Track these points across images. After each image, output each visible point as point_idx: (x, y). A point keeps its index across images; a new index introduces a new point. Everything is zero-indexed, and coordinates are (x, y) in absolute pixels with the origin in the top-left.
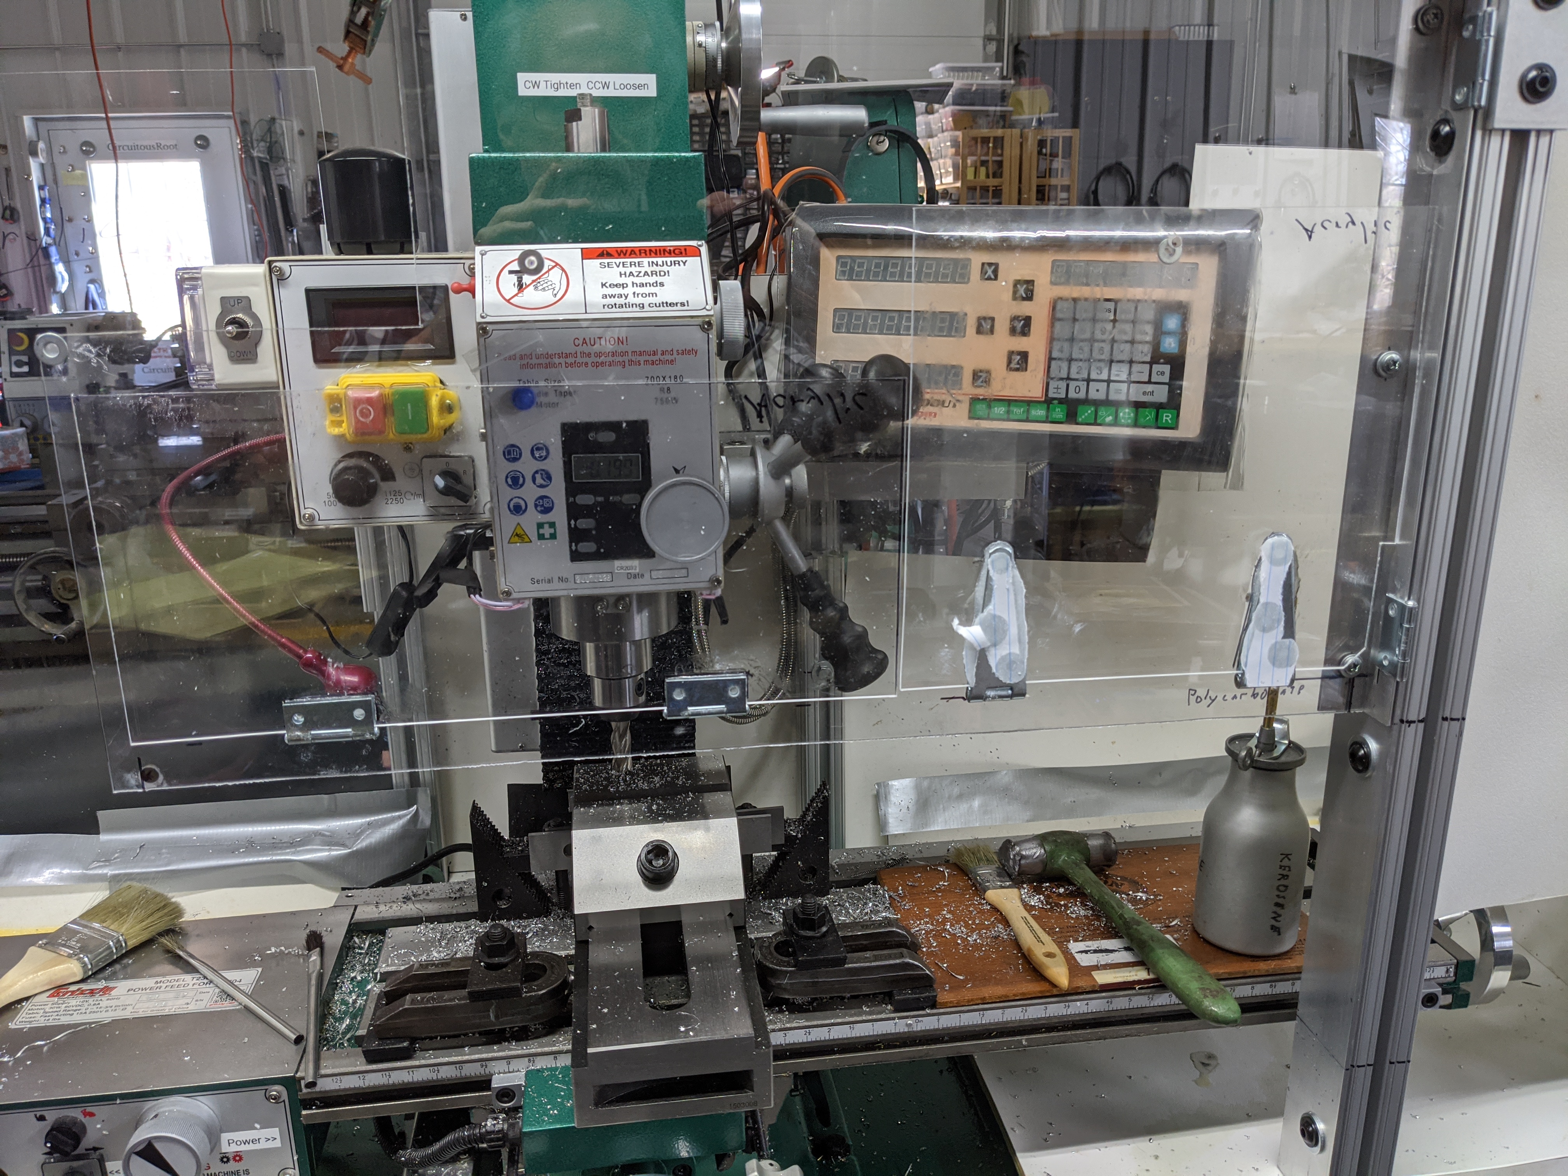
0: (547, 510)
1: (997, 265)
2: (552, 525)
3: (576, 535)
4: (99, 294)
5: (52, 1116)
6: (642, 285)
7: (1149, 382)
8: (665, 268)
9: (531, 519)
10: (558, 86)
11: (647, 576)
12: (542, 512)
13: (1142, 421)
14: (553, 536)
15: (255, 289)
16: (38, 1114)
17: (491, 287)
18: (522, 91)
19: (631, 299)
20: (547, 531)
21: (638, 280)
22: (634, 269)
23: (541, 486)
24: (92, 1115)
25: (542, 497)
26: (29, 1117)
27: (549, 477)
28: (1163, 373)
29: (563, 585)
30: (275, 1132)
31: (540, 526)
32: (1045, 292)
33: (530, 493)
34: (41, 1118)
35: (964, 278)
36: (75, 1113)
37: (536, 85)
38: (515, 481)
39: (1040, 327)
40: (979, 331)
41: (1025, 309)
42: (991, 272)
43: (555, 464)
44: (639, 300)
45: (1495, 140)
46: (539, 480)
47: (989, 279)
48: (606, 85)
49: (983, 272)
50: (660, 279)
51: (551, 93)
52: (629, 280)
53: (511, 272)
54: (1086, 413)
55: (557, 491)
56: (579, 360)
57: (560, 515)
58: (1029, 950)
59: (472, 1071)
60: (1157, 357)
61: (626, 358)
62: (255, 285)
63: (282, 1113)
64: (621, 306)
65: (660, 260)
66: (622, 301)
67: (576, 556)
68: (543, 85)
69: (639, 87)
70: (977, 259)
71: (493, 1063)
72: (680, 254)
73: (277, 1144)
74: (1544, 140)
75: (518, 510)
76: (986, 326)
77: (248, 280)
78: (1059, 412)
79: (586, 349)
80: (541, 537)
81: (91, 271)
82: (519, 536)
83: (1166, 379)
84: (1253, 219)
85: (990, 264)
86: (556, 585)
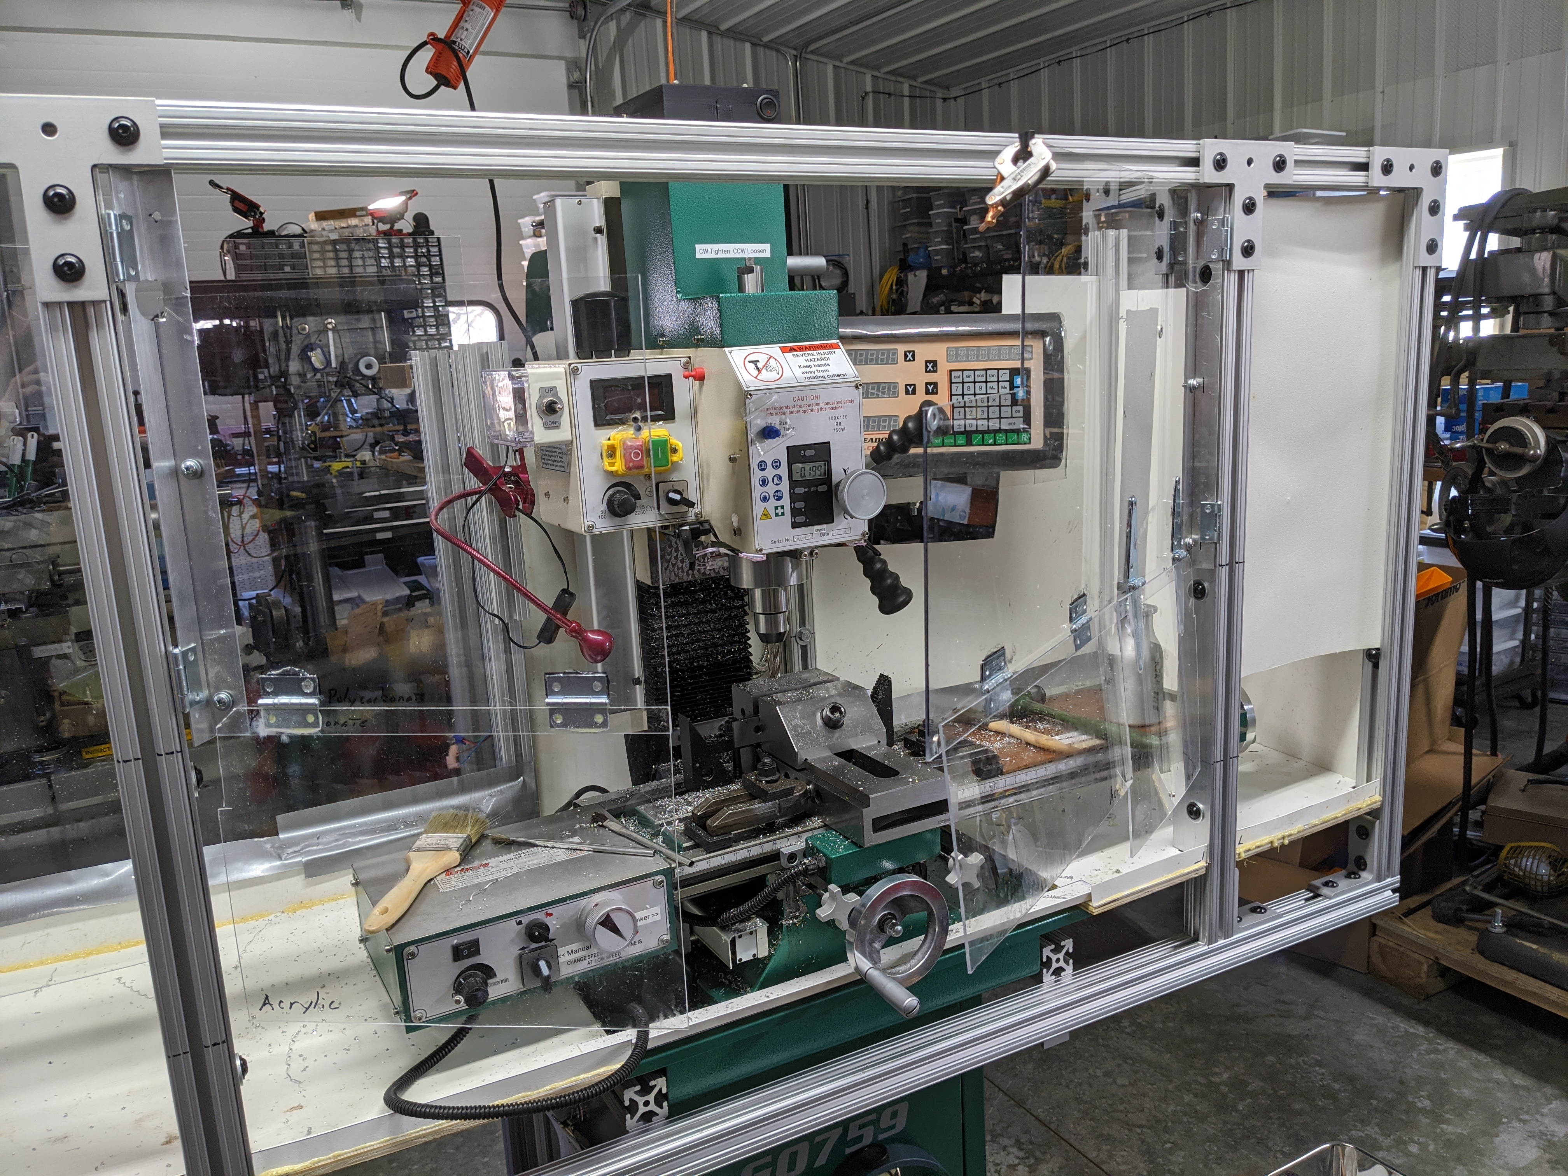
0: (780, 499)
1: (914, 352)
2: (782, 507)
3: (794, 512)
5: (526, 920)
6: (819, 366)
7: (1012, 417)
8: (826, 356)
9: (773, 503)
10: (717, 252)
11: (830, 534)
12: (777, 500)
13: (1010, 441)
14: (783, 514)
15: (559, 381)
16: (518, 920)
17: (743, 371)
18: (698, 256)
19: (817, 374)
20: (780, 511)
21: (817, 363)
22: (812, 357)
23: (777, 484)
24: (550, 915)
25: (777, 491)
26: (512, 923)
27: (780, 478)
28: (1019, 411)
29: (788, 543)
30: (657, 909)
31: (776, 508)
32: (944, 366)
33: (771, 489)
34: (520, 923)
35: (895, 361)
36: (539, 916)
37: (706, 251)
38: (764, 483)
39: (943, 388)
40: (907, 392)
41: (932, 377)
42: (910, 356)
43: (783, 471)
44: (821, 374)
46: (776, 481)
47: (910, 360)
48: (743, 251)
49: (906, 356)
50: (827, 362)
51: (714, 256)
52: (811, 363)
53: (750, 362)
54: (977, 438)
55: (785, 487)
56: (796, 409)
57: (786, 501)
58: (1036, 741)
59: (768, 848)
60: (1014, 402)
61: (819, 407)
62: (560, 379)
64: (814, 378)
65: (822, 352)
66: (812, 375)
67: (795, 525)
68: (709, 251)
69: (761, 251)
70: (901, 348)
71: (780, 841)
72: (830, 348)
73: (658, 918)
75: (765, 499)
76: (911, 389)
77: (555, 376)
78: (961, 439)
79: (799, 403)
80: (777, 515)
82: (766, 515)
83: (1021, 414)
84: (1057, 318)
85: (910, 352)
86: (784, 543)
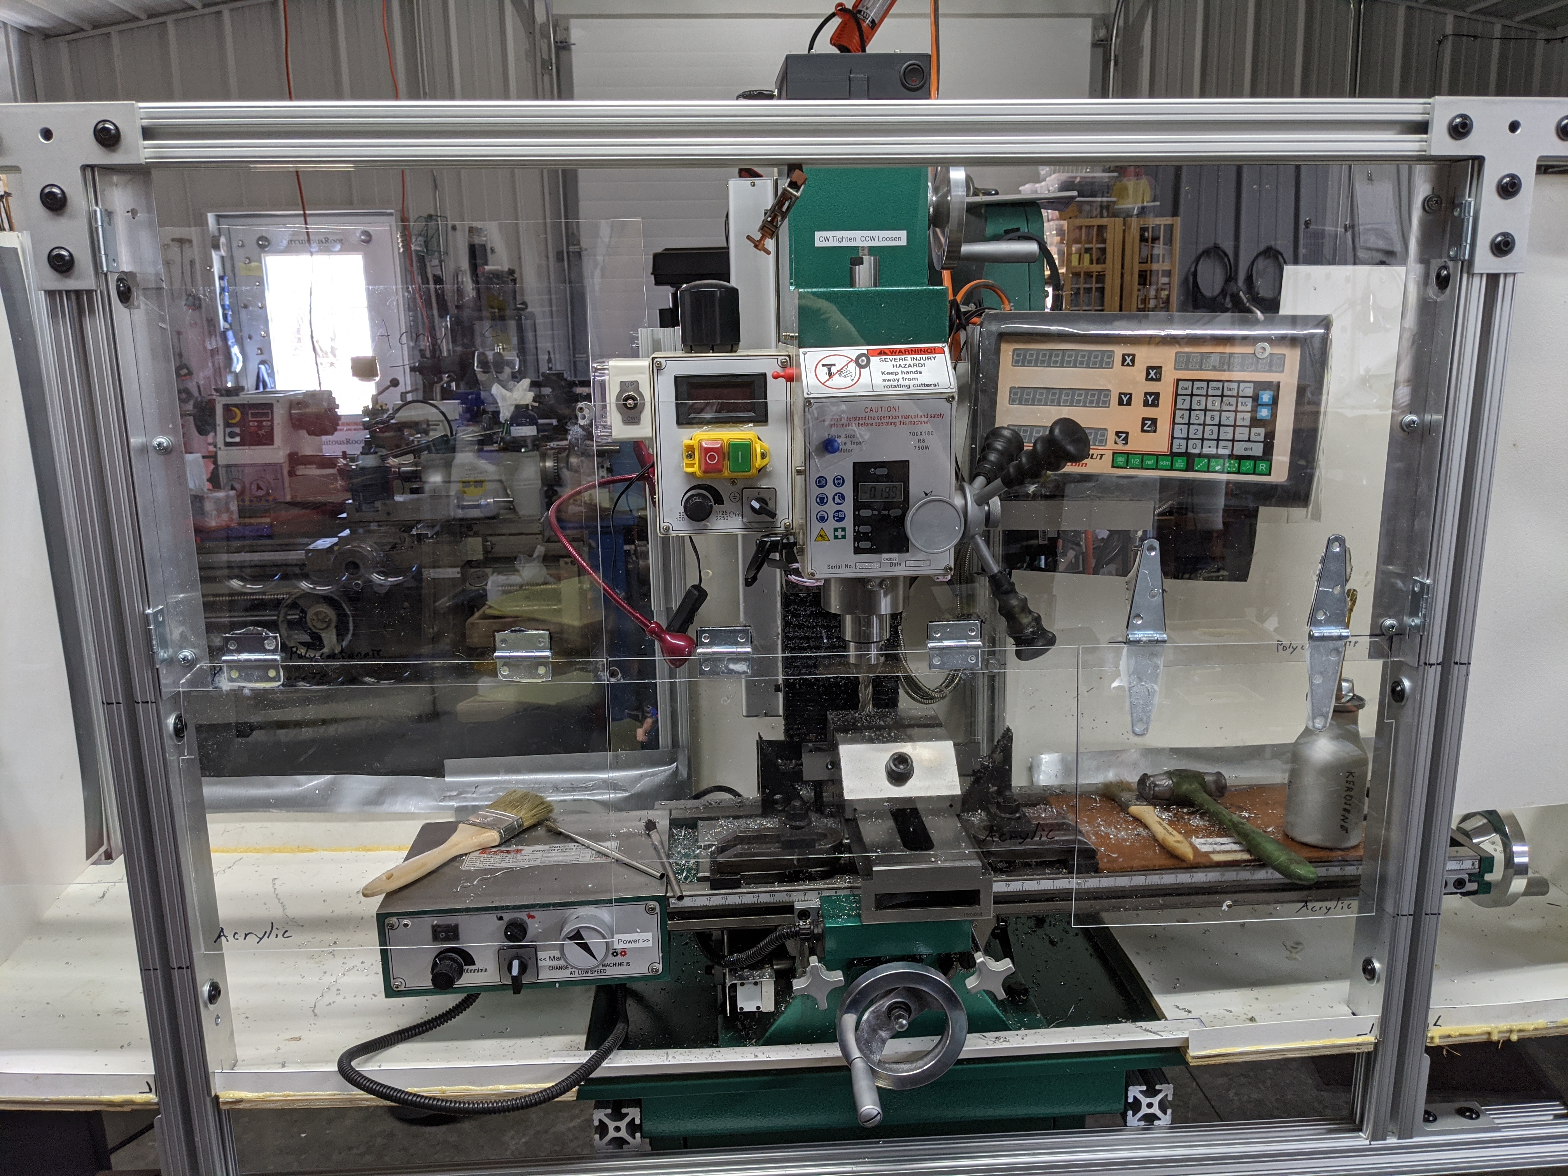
0: (841, 520)
1: (1134, 356)
2: (844, 529)
3: (858, 537)
4: (268, 374)
5: (508, 916)
6: (908, 373)
7: (1249, 441)
8: (922, 362)
9: (831, 524)
10: (841, 240)
11: (903, 565)
12: (837, 521)
13: (1243, 469)
14: (844, 537)
15: (642, 376)
16: (499, 915)
17: (811, 375)
18: (818, 244)
19: (901, 382)
20: (840, 533)
21: (905, 370)
22: (902, 363)
23: (838, 504)
24: (533, 917)
25: (838, 511)
26: (492, 917)
27: (843, 497)
28: (1259, 434)
29: (848, 570)
30: (649, 936)
31: (836, 530)
32: (1170, 375)
33: (830, 508)
34: (501, 918)
35: (1109, 365)
36: (522, 915)
37: (827, 239)
38: (822, 500)
39: (1166, 400)
40: (1121, 403)
41: (1153, 387)
42: (1128, 361)
43: (848, 490)
44: (907, 383)
45: (1476, 280)
46: (837, 500)
47: (1128, 365)
48: (873, 239)
49: (1124, 360)
50: (919, 369)
51: (837, 244)
52: (899, 370)
53: (823, 365)
54: (1201, 463)
55: (848, 507)
56: (867, 421)
57: (848, 523)
58: (1163, 840)
59: (781, 898)
60: (1255, 422)
61: (897, 420)
62: (643, 373)
63: (654, 921)
64: (895, 387)
65: (918, 357)
66: (896, 383)
67: (858, 551)
68: (831, 239)
69: (895, 239)
70: (1119, 351)
71: (795, 893)
72: (931, 353)
73: (650, 944)
74: (1510, 280)
75: (822, 519)
76: (1125, 400)
77: (639, 370)
78: (1180, 463)
79: (873, 414)
80: (836, 537)
81: (262, 353)
82: (822, 537)
83: (1262, 438)
84: (1325, 322)
85: (1129, 355)
86: (844, 570)
